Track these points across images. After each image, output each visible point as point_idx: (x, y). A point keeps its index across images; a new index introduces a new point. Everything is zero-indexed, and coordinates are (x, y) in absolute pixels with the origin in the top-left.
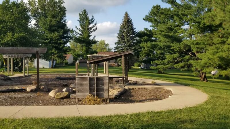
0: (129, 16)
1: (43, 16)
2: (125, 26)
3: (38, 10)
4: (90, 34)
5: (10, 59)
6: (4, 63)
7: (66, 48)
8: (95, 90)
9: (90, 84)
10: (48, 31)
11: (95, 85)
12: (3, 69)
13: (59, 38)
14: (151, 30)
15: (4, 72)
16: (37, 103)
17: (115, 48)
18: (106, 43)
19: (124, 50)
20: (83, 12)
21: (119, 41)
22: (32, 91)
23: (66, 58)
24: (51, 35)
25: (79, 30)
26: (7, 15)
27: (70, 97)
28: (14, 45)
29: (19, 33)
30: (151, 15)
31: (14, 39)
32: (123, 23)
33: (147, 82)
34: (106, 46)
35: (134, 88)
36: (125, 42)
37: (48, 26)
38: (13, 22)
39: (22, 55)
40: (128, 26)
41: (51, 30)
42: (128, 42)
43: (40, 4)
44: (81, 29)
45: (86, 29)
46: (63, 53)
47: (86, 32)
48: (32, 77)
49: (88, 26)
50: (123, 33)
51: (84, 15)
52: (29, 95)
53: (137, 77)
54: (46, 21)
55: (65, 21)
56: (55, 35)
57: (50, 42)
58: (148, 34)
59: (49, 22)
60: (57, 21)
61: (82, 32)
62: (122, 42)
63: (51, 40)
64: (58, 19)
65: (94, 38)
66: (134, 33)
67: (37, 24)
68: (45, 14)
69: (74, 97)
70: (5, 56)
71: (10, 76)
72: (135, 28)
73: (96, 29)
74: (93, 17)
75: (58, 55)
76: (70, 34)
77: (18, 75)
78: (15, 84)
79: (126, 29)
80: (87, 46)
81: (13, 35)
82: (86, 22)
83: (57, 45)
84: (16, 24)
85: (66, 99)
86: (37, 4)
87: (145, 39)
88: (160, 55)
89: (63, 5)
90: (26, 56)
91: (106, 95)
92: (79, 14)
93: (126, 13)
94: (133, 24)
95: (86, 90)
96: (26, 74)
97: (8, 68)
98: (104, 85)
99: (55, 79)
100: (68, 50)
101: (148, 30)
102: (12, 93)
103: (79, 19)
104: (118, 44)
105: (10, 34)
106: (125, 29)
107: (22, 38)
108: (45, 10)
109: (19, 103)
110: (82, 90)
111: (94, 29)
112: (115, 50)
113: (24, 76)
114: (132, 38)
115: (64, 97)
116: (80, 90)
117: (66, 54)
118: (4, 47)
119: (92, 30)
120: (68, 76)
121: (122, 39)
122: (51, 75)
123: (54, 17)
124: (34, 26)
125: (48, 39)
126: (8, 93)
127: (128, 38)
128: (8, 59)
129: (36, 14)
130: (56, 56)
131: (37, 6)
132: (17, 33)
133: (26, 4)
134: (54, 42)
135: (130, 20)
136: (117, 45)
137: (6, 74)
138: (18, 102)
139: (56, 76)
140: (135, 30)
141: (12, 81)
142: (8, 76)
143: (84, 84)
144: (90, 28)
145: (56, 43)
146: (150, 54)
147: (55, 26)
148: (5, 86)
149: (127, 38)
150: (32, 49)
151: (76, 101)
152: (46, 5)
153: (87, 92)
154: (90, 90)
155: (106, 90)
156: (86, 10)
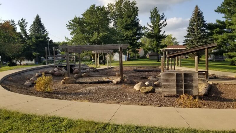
0: (199, 9)
1: (120, 17)
2: (195, 19)
3: (116, 12)
4: (160, 30)
5: (97, 54)
6: (92, 57)
7: (139, 43)
8: (183, 86)
9: (177, 80)
10: (124, 29)
11: (182, 81)
12: (92, 62)
13: (133, 35)
14: (224, 21)
15: (92, 65)
16: (125, 96)
17: (184, 41)
18: (173, 37)
19: (194, 43)
20: (154, 10)
21: (189, 34)
22: (118, 83)
23: (139, 52)
24: (127, 33)
25: (150, 26)
26: (93, 18)
27: (155, 92)
28: (99, 43)
29: (102, 32)
30: (224, 6)
31: (99, 37)
32: (193, 17)
33: (229, 76)
34: (173, 40)
35: (219, 83)
36: (195, 35)
37: (125, 25)
38: (98, 24)
39: (106, 50)
40: (199, 19)
41: (127, 28)
42: (199, 35)
43: (117, 7)
44: (152, 25)
45: (157, 25)
46: (136, 48)
47: (157, 28)
48: (114, 69)
49: (158, 22)
50: (193, 26)
51: (155, 12)
52: (115, 86)
53: (213, 70)
54: (122, 21)
55: (138, 19)
56: (130, 33)
57: (125, 39)
58: (220, 25)
59: (125, 22)
60: (132, 20)
61: (153, 28)
62: (192, 35)
63: (126, 37)
64: (132, 19)
65: (164, 33)
66: (204, 25)
67: (115, 25)
68: (121, 15)
69: (159, 92)
70: (93, 52)
71: (98, 68)
72: (206, 21)
73: (166, 24)
74: (163, 13)
75: (132, 50)
76: (142, 31)
77: (103, 67)
78: (102, 75)
79: (197, 22)
80: (157, 41)
81: (98, 34)
82: (156, 19)
83: (131, 41)
84: (100, 25)
85: (151, 94)
86: (115, 8)
87: (217, 31)
88: (234, 46)
89: (136, 6)
90: (109, 51)
91: (195, 92)
92: (151, 12)
93: (197, 6)
94: (203, 17)
95: (172, 86)
96: (109, 67)
97: (96, 62)
98: (193, 82)
99: (132, 71)
100: (141, 45)
101: (221, 21)
102: (102, 84)
103: (150, 17)
104: (188, 37)
105: (96, 34)
106: (195, 22)
107: (105, 37)
108: (121, 11)
109: (110, 95)
110: (168, 86)
111: (164, 25)
112: (185, 43)
113: (108, 68)
114: (203, 31)
115: (149, 91)
116: (166, 86)
117: (139, 49)
118: (92, 44)
119: (162, 26)
120: (143, 68)
121: (192, 32)
122: (128, 67)
123: (129, 17)
124: (112, 26)
125: (124, 37)
126: (98, 84)
127: (199, 31)
128: (96, 54)
129: (114, 17)
130: (130, 50)
131: (115, 9)
132: (101, 32)
133: (106, 9)
134: (129, 38)
135: (201, 13)
136: (186, 38)
137: (94, 66)
138: (108, 95)
139: (133, 68)
140: (205, 23)
141: (99, 72)
142: (96, 68)
143: (170, 80)
144: (160, 24)
145: (131, 39)
146: (223, 45)
147: (130, 25)
148: (95, 77)
149: (197, 30)
150: (117, 45)
151: (161, 96)
152: (122, 8)
153: (174, 88)
154: (177, 86)
155: (195, 87)
156: (156, 8)
